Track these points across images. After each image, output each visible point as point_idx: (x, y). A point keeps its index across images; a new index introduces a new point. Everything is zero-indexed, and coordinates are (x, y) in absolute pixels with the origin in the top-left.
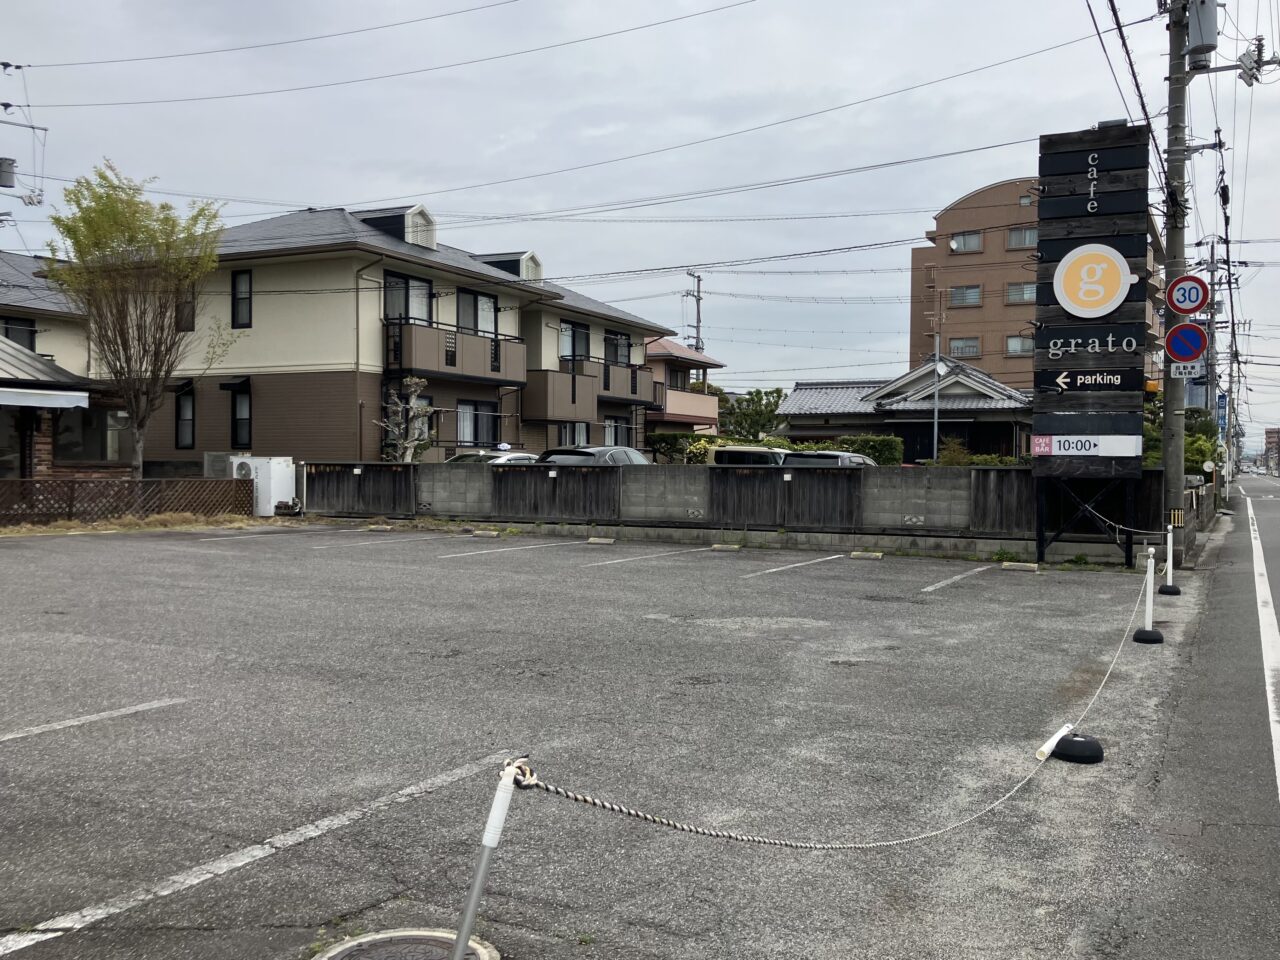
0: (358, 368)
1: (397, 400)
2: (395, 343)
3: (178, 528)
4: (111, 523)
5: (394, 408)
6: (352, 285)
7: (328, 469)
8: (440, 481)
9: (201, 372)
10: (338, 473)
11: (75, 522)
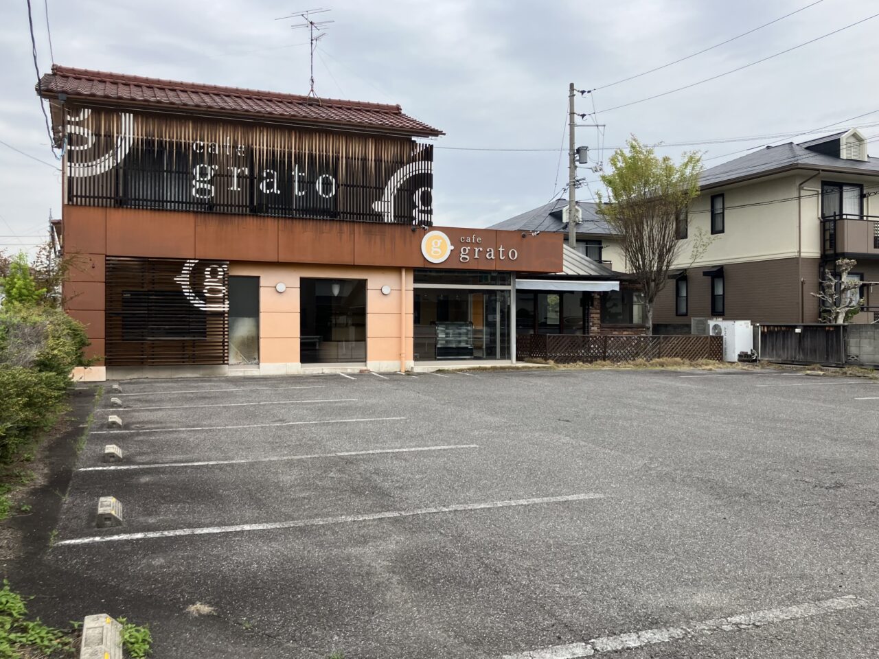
0: (800, 255)
1: (830, 277)
2: (831, 235)
3: (670, 368)
4: (629, 363)
5: (828, 283)
6: (796, 194)
7: (776, 329)
8: (866, 338)
9: (689, 265)
10: (784, 332)
11: (608, 362)
